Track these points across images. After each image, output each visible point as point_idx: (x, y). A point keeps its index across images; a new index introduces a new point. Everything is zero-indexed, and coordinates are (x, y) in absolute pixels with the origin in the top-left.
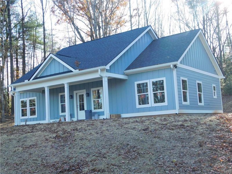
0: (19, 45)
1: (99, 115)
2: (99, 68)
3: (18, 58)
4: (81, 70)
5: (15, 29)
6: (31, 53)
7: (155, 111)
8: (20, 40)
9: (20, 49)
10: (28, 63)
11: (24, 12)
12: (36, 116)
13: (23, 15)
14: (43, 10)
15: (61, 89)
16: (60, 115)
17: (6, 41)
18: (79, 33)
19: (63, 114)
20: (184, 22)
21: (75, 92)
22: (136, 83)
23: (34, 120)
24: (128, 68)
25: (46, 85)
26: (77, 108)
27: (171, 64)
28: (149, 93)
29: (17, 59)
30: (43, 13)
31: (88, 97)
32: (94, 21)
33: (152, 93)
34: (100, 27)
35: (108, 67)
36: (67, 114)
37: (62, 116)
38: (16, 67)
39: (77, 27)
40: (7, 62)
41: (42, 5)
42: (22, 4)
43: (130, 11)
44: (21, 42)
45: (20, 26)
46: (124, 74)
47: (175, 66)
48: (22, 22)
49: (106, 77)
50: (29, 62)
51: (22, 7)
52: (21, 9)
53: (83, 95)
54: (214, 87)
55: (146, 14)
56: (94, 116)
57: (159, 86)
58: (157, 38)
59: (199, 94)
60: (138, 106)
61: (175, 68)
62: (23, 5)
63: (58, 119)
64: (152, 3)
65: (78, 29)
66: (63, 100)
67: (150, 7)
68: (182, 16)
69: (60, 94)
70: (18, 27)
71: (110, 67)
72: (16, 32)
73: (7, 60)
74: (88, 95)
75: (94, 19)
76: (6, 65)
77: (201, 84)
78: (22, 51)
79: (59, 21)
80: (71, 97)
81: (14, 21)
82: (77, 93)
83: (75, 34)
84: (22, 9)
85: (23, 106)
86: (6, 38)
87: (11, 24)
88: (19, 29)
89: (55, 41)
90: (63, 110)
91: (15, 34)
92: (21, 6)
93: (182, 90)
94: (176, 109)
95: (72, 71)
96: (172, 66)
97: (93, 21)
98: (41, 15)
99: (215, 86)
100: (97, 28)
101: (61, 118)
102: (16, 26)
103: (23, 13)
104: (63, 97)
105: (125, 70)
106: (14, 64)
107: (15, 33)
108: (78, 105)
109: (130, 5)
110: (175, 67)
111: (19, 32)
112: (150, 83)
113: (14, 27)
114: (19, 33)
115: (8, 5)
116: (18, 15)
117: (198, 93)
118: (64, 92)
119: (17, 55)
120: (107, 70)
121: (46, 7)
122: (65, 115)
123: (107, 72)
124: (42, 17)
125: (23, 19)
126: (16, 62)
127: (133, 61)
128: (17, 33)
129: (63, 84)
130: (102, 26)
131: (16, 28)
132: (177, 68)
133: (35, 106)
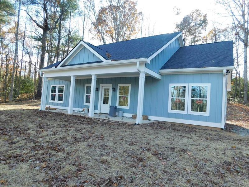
1: (123, 112)
2: (138, 61)
4: (114, 61)
7: (192, 119)
11: (71, 28)
12: (62, 102)
13: (70, 30)
14: (84, 28)
15: (88, 80)
16: (84, 105)
19: (87, 104)
21: (101, 85)
22: (171, 85)
23: (60, 105)
24: (163, 68)
25: (72, 74)
26: (101, 101)
27: (225, 69)
28: (186, 98)
30: (84, 31)
31: (114, 92)
33: (190, 99)
36: (91, 105)
37: (85, 106)
46: (159, 73)
49: (144, 73)
51: (70, 24)
53: (108, 89)
56: (118, 112)
58: (184, 46)
60: (170, 111)
63: (82, 108)
66: (88, 92)
69: (86, 85)
74: (114, 90)
79: (93, 37)
80: (97, 89)
82: (103, 87)
84: (70, 25)
85: (53, 91)
90: (88, 101)
94: (222, 122)
95: (102, 62)
101: (85, 109)
104: (89, 88)
105: (160, 69)
108: (103, 98)
112: (188, 87)
118: (91, 84)
120: (147, 63)
121: (86, 27)
122: (89, 106)
127: (167, 61)
129: (91, 76)
133: (63, 93)
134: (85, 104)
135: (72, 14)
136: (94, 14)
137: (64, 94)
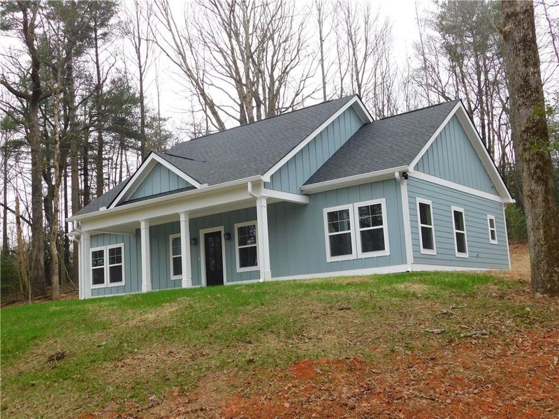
0: (90, 140)
2: (249, 180)
3: (89, 168)
4: (213, 184)
5: (83, 108)
6: (115, 158)
7: (365, 267)
8: (92, 131)
9: (92, 149)
10: (109, 179)
11: (101, 73)
12: (122, 283)
13: (99, 79)
14: (140, 67)
15: (173, 225)
16: (171, 279)
17: (64, 132)
18: (215, 113)
19: (177, 277)
20: (437, 90)
21: (202, 232)
22: (326, 211)
23: (118, 290)
24: (310, 181)
25: (142, 218)
27: (396, 172)
28: (352, 231)
29: (86, 170)
30: (141, 75)
31: (228, 242)
32: (247, 88)
33: (359, 230)
34: (261, 102)
35: (266, 178)
36: (186, 277)
37: (174, 281)
38: (83, 188)
39: (212, 101)
40: (66, 176)
41: (139, 58)
42: (97, 55)
43: (323, 67)
44: (94, 134)
45: (92, 101)
46: (302, 192)
47: (405, 175)
48: (98, 93)
49: (263, 199)
50: (111, 178)
51: (97, 63)
52: (96, 66)
54: (491, 221)
55: (357, 73)
57: (371, 215)
58: (372, 121)
59: (457, 233)
60: (330, 259)
61: (404, 178)
62: (99, 58)
63: (167, 287)
64: (369, 52)
65: (214, 105)
66: (177, 250)
67: (365, 58)
68: (433, 77)
69: (172, 237)
70: (90, 104)
71: (272, 177)
72: (85, 114)
73: (66, 172)
74: (229, 237)
75: (245, 85)
76: (63, 182)
77: (461, 213)
78: (97, 153)
80: (194, 241)
81: (80, 92)
82: (206, 234)
83: (207, 116)
84: (98, 67)
85: (95, 263)
86: (63, 126)
87: (75, 96)
88: (91, 109)
89: (167, 133)
90: (178, 271)
91: (82, 118)
92: (95, 60)
93: (420, 225)
94: (406, 263)
95: (194, 188)
96: (397, 175)
97: (244, 88)
98: (135, 79)
99: (493, 217)
100: (254, 104)
102: (84, 102)
103: (99, 74)
104: (177, 243)
105: (304, 185)
106: (80, 181)
107: (81, 115)
109: (322, 55)
110: (403, 175)
111: (90, 113)
112: (353, 210)
113: (80, 103)
114: (91, 117)
115: (69, 58)
116: (89, 78)
117: (455, 231)
119: (86, 163)
120: (265, 183)
121: (146, 62)
123: (265, 187)
124: (139, 82)
125: (99, 87)
126: (83, 176)
127: (320, 166)
128: (87, 116)
129: (178, 215)
130: (265, 99)
131: (85, 105)
132: (409, 178)
133: (121, 262)
134: (173, 278)
135: (100, 32)
136: (169, 24)
137: (123, 264)
